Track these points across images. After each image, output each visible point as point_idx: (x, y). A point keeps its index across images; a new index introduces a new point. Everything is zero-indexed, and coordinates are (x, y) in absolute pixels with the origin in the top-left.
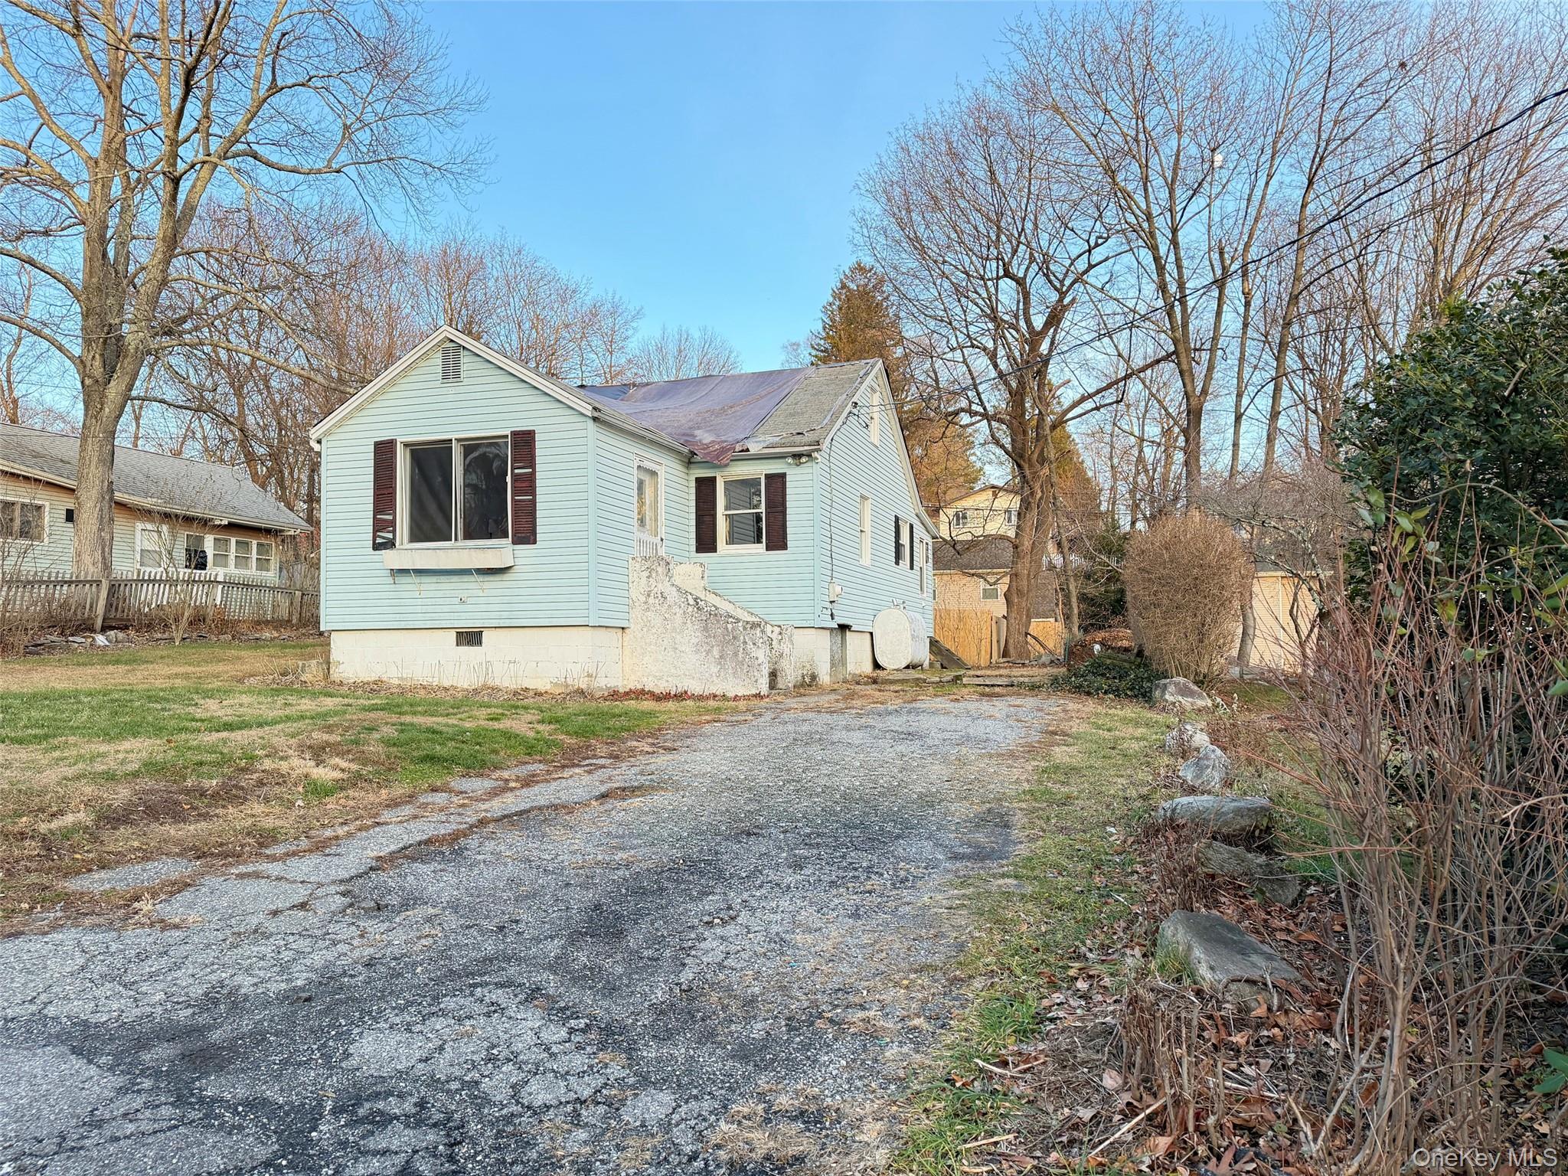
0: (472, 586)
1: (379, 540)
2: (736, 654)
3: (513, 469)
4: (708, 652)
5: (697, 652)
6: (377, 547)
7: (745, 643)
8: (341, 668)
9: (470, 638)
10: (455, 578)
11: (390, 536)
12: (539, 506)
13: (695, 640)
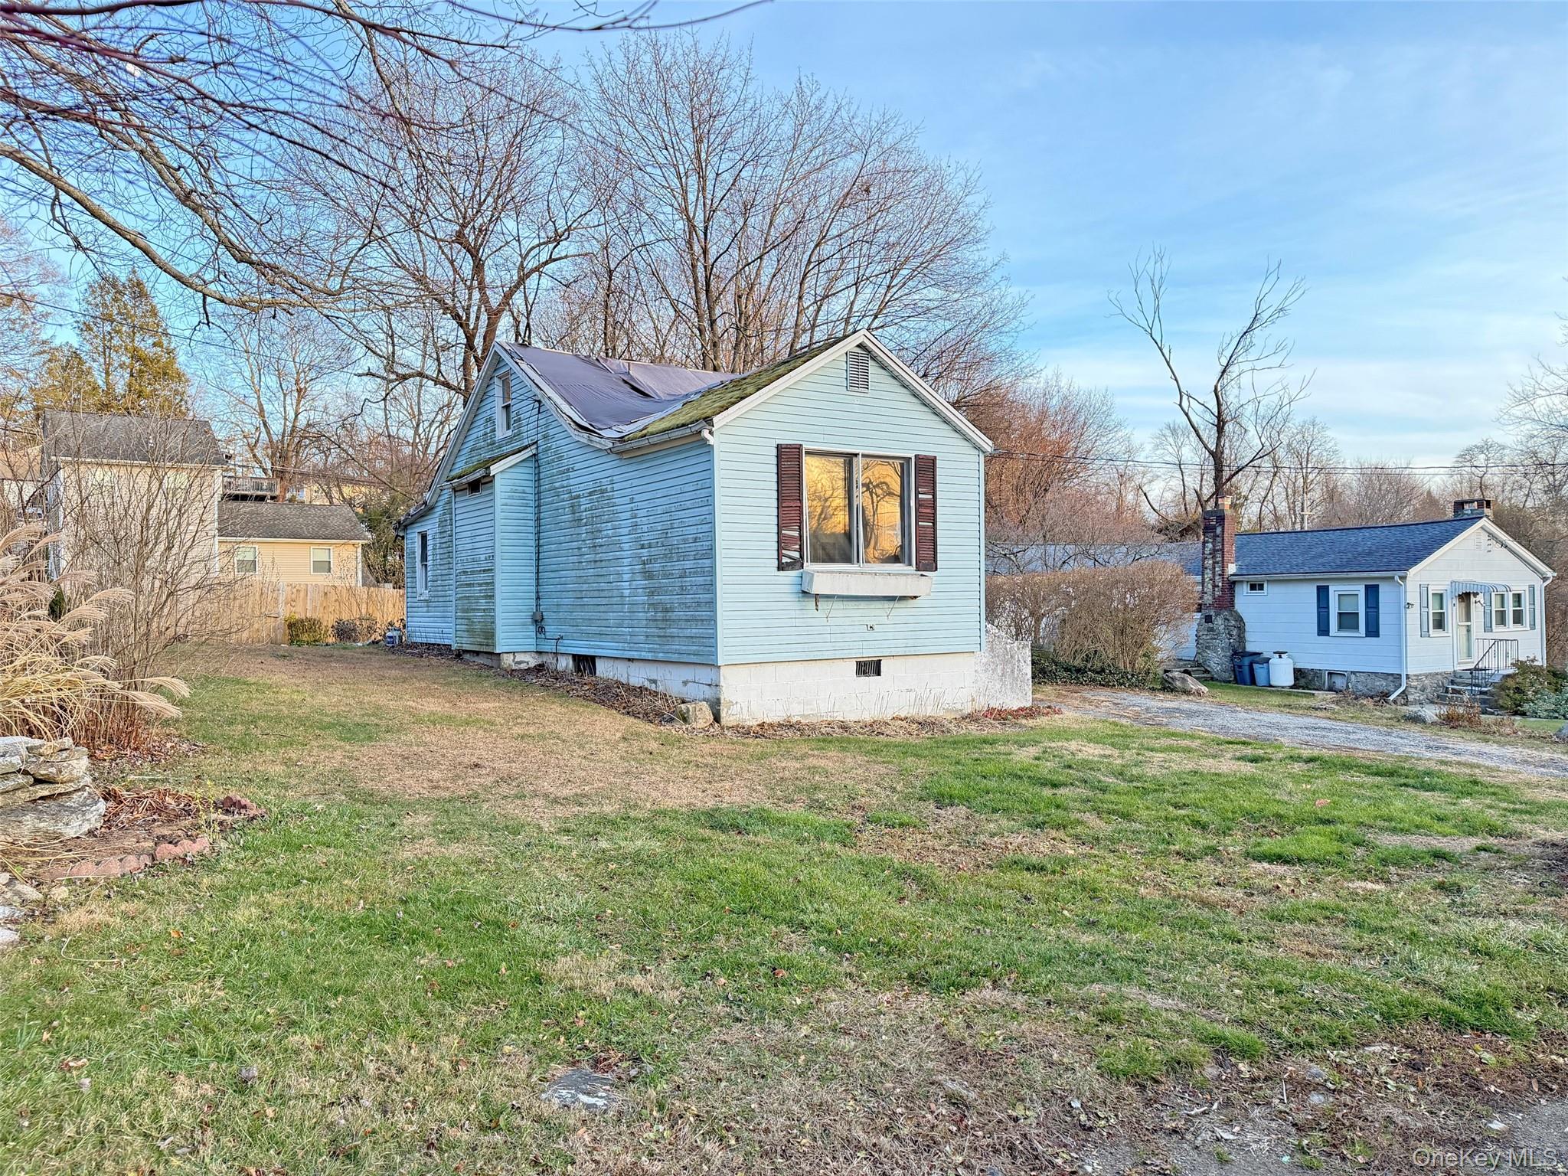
0: (876, 613)
1: (785, 560)
2: (1013, 672)
3: (917, 493)
4: (994, 670)
5: (986, 670)
6: (781, 567)
7: (1019, 661)
8: (735, 710)
9: (870, 668)
10: (863, 604)
11: (797, 555)
12: (939, 533)
13: (984, 660)
